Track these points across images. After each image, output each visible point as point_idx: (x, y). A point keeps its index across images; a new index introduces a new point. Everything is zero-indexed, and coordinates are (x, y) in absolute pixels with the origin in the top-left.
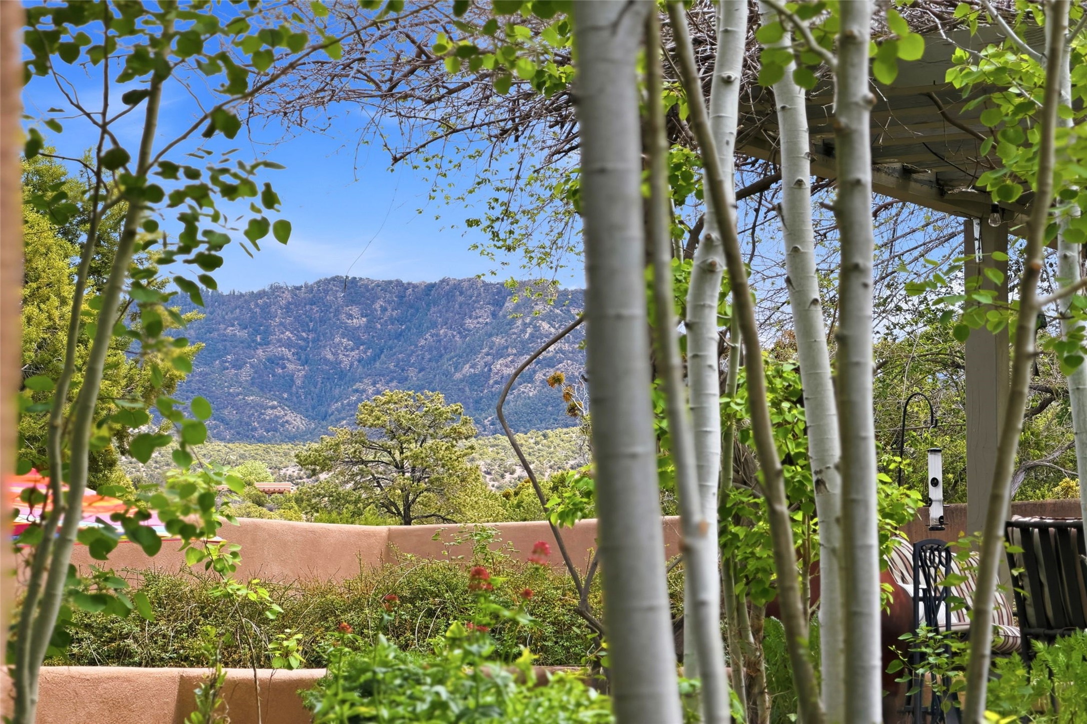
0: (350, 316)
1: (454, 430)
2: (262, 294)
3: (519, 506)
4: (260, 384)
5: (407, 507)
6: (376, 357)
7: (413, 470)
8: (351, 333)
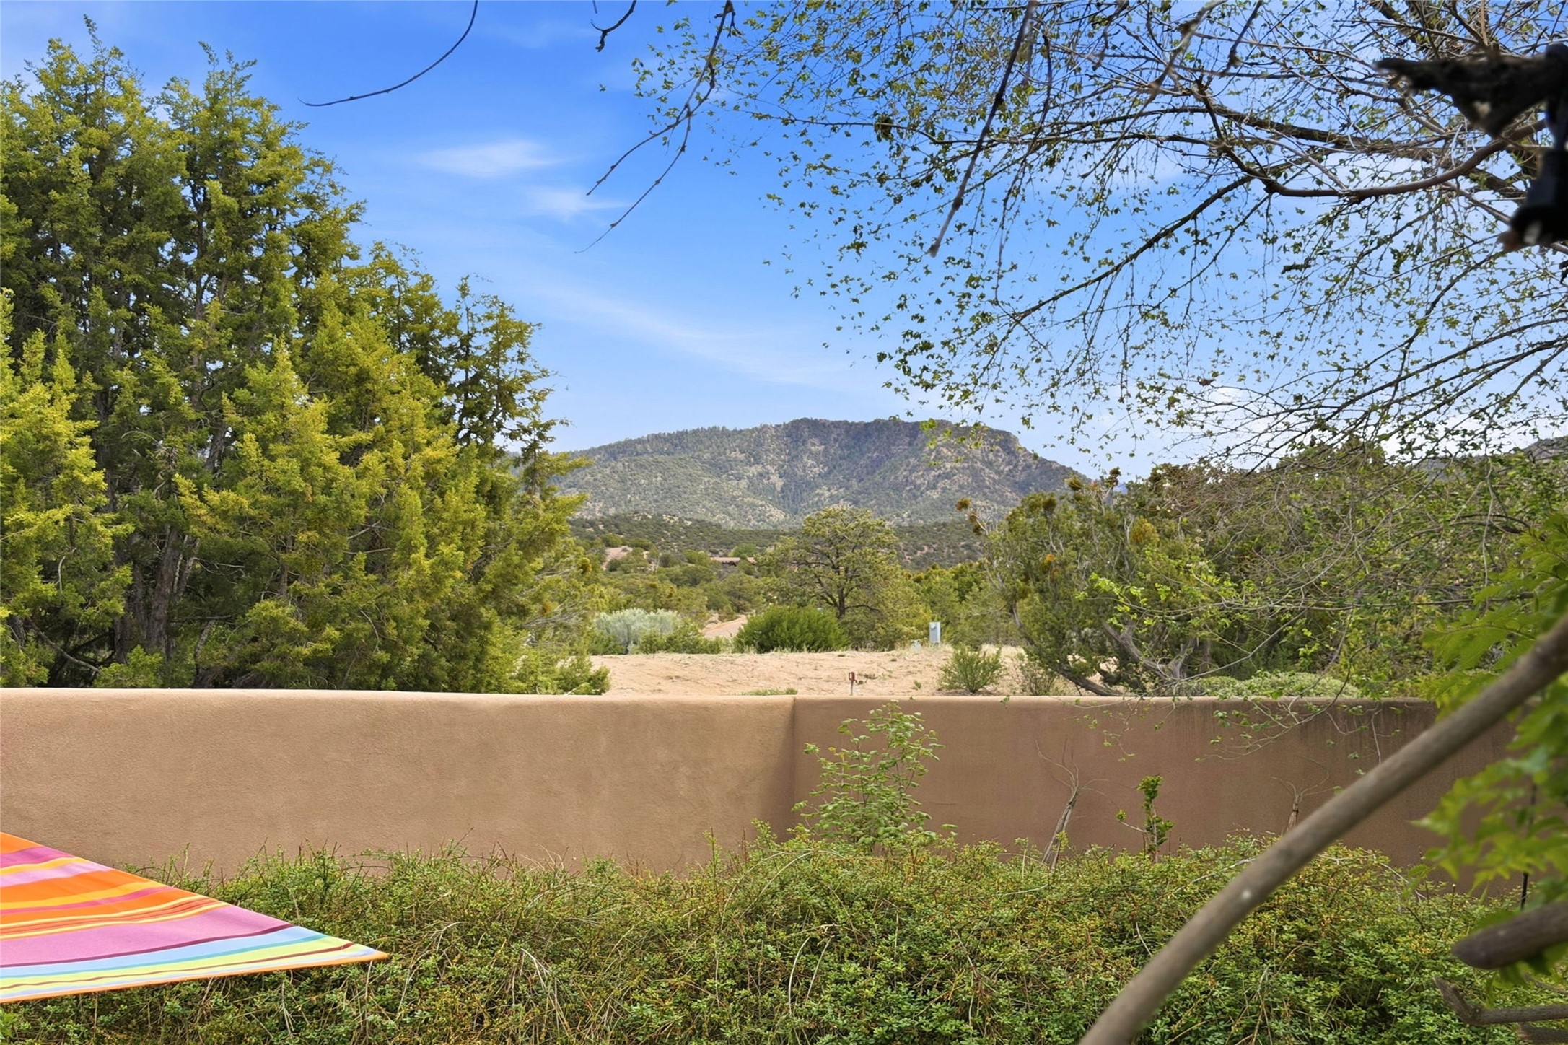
0: (814, 445)
1: (878, 539)
2: (755, 429)
3: (929, 591)
4: (753, 488)
5: (842, 600)
6: (830, 472)
7: (846, 571)
8: (814, 456)
